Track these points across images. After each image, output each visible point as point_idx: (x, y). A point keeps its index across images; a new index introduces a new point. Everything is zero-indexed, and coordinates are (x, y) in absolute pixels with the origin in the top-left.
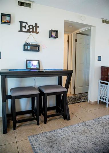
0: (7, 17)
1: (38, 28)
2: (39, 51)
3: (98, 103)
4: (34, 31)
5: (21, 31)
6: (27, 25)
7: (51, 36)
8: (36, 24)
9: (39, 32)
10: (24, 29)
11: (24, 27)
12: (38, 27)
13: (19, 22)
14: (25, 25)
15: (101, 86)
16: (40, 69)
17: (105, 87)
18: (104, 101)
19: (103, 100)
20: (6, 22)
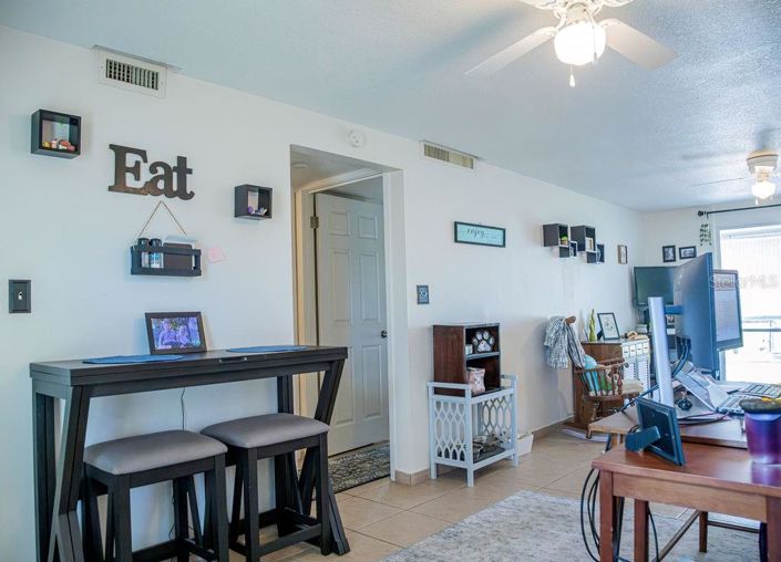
0: (57, 125)
1: (188, 175)
2: (197, 271)
3: (433, 476)
4: (175, 188)
5: (119, 186)
6: (145, 161)
7: (241, 210)
8: (182, 160)
9: (192, 194)
10: (130, 180)
11: (129, 170)
12: (190, 171)
13: (112, 147)
14: (138, 163)
15: (438, 404)
16: (208, 349)
17: (454, 405)
18: (457, 463)
19: (450, 462)
20: (61, 147)
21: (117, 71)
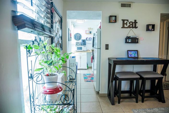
0: (113, 17)
1: (137, 24)
2: (138, 42)
4: (134, 26)
5: (123, 27)
6: (128, 22)
7: (148, 29)
8: (135, 21)
9: (137, 27)
10: (125, 26)
11: (125, 24)
12: (137, 23)
13: (122, 20)
14: (127, 22)
16: (139, 57)
20: (113, 22)
21: (123, 5)
